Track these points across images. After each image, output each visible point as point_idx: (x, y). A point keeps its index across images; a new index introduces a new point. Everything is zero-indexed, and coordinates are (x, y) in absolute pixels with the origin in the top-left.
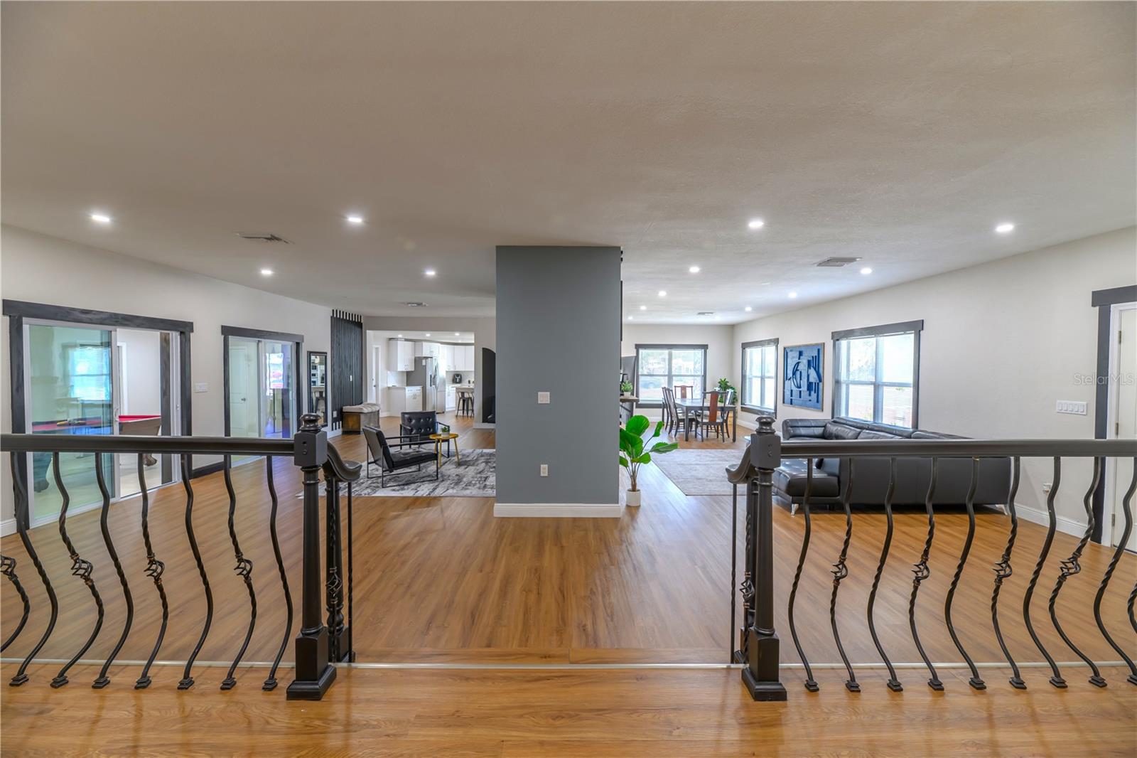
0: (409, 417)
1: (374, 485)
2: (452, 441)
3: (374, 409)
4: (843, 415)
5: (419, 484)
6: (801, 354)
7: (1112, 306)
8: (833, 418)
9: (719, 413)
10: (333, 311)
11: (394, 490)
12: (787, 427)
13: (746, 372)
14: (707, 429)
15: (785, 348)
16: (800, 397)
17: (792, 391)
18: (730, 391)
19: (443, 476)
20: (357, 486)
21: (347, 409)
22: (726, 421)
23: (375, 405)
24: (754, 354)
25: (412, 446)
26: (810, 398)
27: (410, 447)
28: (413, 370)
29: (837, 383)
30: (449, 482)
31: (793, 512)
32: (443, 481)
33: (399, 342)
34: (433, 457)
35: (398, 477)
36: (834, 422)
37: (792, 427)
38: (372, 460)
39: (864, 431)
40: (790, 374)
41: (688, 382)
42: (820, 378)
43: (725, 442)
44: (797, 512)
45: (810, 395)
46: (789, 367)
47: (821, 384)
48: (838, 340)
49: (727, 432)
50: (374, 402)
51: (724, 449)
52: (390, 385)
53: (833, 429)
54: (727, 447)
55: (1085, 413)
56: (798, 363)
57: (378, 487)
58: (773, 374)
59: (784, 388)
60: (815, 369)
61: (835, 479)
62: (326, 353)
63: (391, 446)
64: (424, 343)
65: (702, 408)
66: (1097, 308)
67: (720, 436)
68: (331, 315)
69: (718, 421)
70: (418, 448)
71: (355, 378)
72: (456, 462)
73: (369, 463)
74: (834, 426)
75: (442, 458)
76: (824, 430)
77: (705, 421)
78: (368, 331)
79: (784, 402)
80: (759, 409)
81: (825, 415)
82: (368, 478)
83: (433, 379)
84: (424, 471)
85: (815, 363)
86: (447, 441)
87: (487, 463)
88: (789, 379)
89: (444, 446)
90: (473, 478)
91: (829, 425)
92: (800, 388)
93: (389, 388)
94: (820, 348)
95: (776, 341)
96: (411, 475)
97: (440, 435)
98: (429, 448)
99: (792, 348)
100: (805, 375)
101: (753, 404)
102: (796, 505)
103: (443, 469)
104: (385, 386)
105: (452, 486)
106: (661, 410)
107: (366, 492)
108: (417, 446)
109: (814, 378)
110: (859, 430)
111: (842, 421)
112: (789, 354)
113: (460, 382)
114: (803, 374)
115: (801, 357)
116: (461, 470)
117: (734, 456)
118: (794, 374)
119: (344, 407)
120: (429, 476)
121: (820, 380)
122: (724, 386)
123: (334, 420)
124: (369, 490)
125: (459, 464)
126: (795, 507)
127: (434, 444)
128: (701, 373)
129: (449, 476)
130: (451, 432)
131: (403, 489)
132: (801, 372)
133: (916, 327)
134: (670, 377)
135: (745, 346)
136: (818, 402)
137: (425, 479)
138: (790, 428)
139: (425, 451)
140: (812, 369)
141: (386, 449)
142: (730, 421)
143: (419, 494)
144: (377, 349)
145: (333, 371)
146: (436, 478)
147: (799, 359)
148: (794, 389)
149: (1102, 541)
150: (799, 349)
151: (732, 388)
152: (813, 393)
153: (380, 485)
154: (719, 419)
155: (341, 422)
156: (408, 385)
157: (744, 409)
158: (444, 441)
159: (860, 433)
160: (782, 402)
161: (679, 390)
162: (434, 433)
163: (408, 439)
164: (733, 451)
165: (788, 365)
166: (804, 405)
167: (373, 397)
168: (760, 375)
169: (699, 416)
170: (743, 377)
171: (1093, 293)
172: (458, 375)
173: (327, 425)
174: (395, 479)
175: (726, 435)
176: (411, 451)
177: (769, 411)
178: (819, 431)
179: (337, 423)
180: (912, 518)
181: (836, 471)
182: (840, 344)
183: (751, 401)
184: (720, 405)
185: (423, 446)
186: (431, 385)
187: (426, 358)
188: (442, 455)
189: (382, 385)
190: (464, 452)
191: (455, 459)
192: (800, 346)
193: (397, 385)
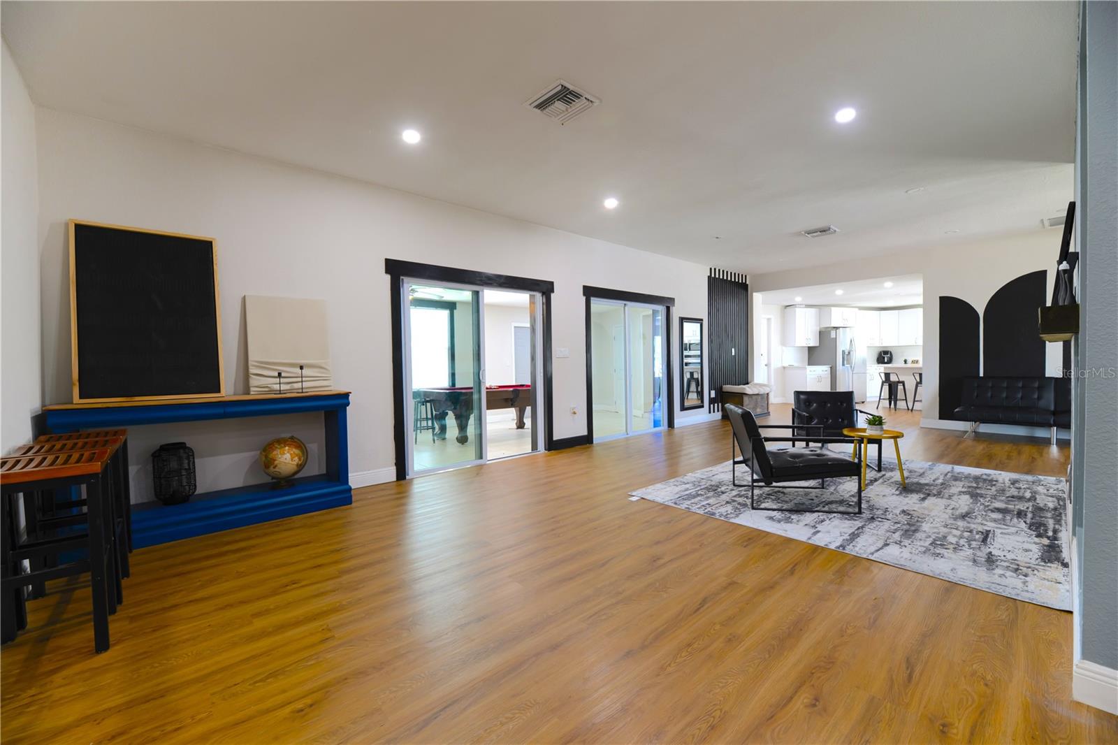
0: (806, 400)
1: (740, 500)
2: (888, 445)
3: (762, 391)
5: (822, 516)
10: (711, 269)
11: (771, 518)
19: (871, 508)
20: (713, 496)
21: (728, 388)
23: (764, 385)
25: (811, 444)
27: (807, 445)
28: (818, 345)
30: (887, 525)
32: (873, 518)
33: (797, 310)
34: (852, 469)
35: (783, 493)
38: (740, 458)
50: (766, 383)
52: (786, 364)
57: (745, 505)
62: (702, 320)
63: (768, 439)
64: (833, 309)
68: (709, 275)
70: (821, 448)
71: (738, 352)
72: (896, 483)
73: (735, 463)
75: (868, 471)
78: (754, 294)
82: (734, 485)
83: (847, 356)
84: (832, 489)
86: (878, 441)
87: (974, 496)
89: (872, 450)
90: (946, 526)
93: (784, 368)
96: (807, 494)
97: (864, 430)
98: (841, 451)
103: (871, 493)
104: (779, 365)
105: (897, 536)
107: (723, 510)
108: (820, 445)
113: (890, 361)
116: (911, 502)
119: (724, 386)
120: (841, 502)
123: (712, 401)
124: (729, 508)
125: (906, 488)
127: (852, 446)
129: (886, 510)
130: (885, 427)
131: (788, 520)
137: (833, 506)
139: (832, 455)
141: (758, 443)
143: (820, 540)
144: (769, 320)
145: (710, 341)
146: (856, 509)
153: (749, 502)
155: (720, 404)
156: (809, 365)
158: (871, 441)
162: (852, 425)
163: (804, 432)
167: (762, 376)
172: (886, 353)
173: (702, 407)
174: (777, 495)
176: (806, 452)
179: (716, 405)
185: (831, 446)
186: (843, 365)
187: (836, 328)
188: (868, 466)
189: (776, 364)
190: (913, 466)
191: (896, 476)
193: (796, 364)
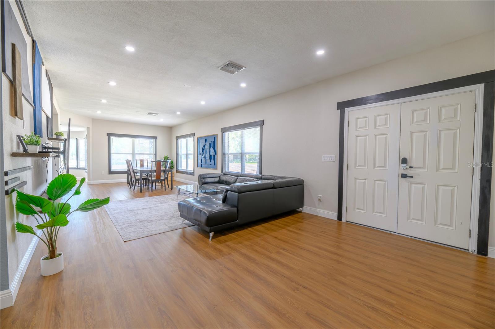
4: (227, 171)
6: (206, 140)
7: (345, 109)
8: (222, 172)
9: (162, 174)
12: (201, 178)
13: (178, 151)
14: (156, 184)
15: (198, 138)
16: (206, 163)
17: (202, 160)
18: (169, 161)
22: (167, 178)
24: (182, 142)
26: (211, 163)
29: (224, 154)
31: (211, 238)
36: (224, 174)
37: (203, 178)
39: (239, 177)
40: (201, 152)
41: (144, 157)
42: (216, 153)
43: (166, 191)
44: (213, 238)
45: (211, 162)
46: (200, 148)
47: (216, 155)
48: (224, 132)
49: (168, 185)
51: (165, 195)
53: (224, 178)
54: (168, 193)
55: (334, 161)
56: (205, 145)
58: (192, 152)
59: (198, 159)
60: (213, 148)
61: (235, 209)
65: (151, 171)
66: (339, 110)
67: (164, 188)
69: (162, 178)
74: (224, 176)
76: (219, 179)
77: (153, 179)
79: (198, 166)
80: (186, 171)
81: (218, 171)
85: (213, 145)
88: (200, 154)
91: (221, 176)
92: (206, 158)
94: (215, 137)
95: (193, 135)
99: (202, 138)
100: (208, 151)
101: (182, 169)
102: (212, 233)
106: (127, 174)
109: (213, 153)
110: (236, 177)
111: (228, 174)
112: (200, 141)
114: (207, 151)
115: (206, 142)
117: (171, 199)
118: (203, 151)
121: (216, 154)
122: (166, 159)
126: (211, 234)
128: (153, 152)
132: (206, 150)
133: (261, 124)
134: (133, 154)
135: (177, 138)
136: (215, 165)
138: (202, 179)
140: (212, 148)
142: (169, 179)
147: (205, 143)
148: (203, 159)
149: (342, 220)
150: (205, 138)
151: (170, 160)
152: (212, 160)
154: (162, 177)
157: (177, 172)
159: (237, 179)
160: (197, 166)
161: (138, 162)
164: (170, 195)
165: (200, 146)
166: (208, 167)
168: (186, 153)
169: (150, 176)
170: (177, 154)
171: (337, 103)
175: (167, 186)
177: (190, 171)
178: (217, 179)
180: (272, 224)
181: (236, 204)
182: (225, 135)
183: (181, 167)
184: (163, 169)
192: (205, 137)
